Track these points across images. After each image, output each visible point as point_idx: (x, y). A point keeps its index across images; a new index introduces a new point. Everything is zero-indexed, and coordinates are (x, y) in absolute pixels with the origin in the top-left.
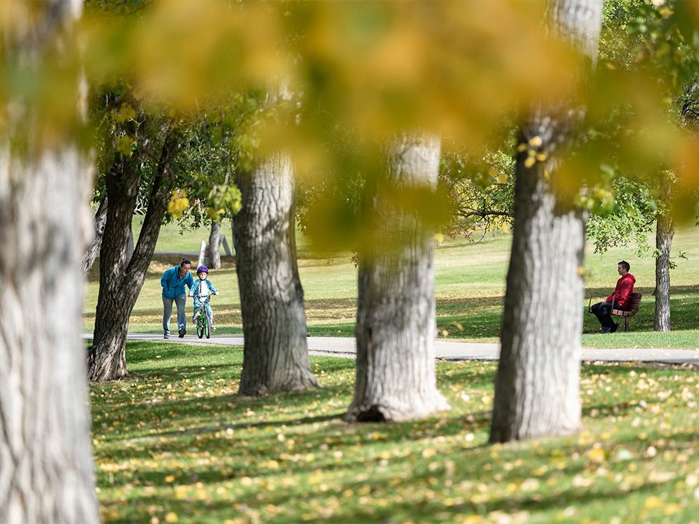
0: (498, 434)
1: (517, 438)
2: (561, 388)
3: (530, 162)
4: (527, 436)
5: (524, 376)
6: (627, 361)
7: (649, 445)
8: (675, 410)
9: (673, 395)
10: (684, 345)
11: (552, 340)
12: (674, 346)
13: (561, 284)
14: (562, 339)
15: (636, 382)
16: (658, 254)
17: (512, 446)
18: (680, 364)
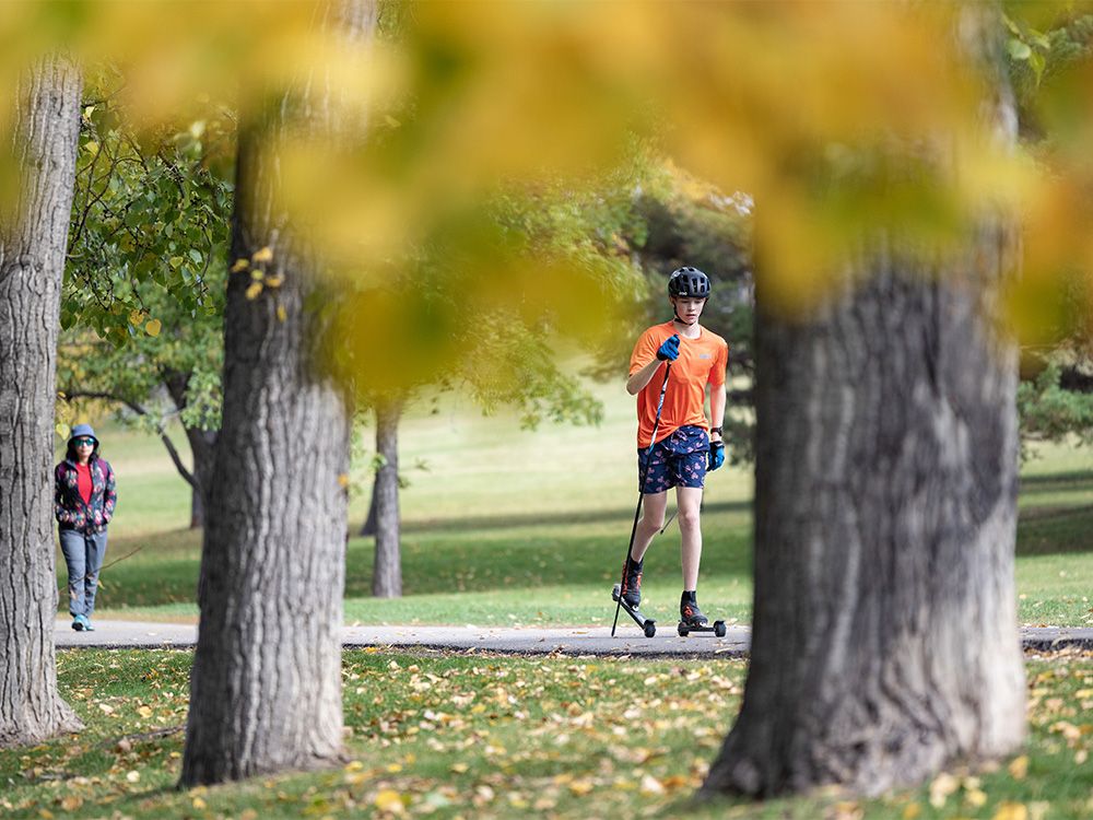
0: (200, 769)
1: (235, 776)
2: (311, 686)
3: (253, 291)
4: (252, 771)
5: (246, 666)
6: (366, 646)
7: (476, 784)
8: (493, 723)
9: (478, 698)
10: (441, 619)
11: (295, 602)
12: (425, 622)
13: (309, 502)
14: (311, 599)
15: (405, 678)
16: (379, 461)
17: (226, 790)
18: (464, 650)
